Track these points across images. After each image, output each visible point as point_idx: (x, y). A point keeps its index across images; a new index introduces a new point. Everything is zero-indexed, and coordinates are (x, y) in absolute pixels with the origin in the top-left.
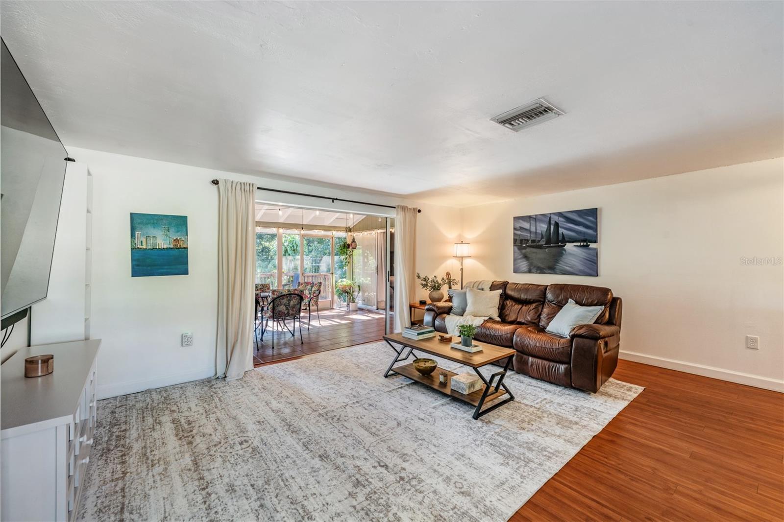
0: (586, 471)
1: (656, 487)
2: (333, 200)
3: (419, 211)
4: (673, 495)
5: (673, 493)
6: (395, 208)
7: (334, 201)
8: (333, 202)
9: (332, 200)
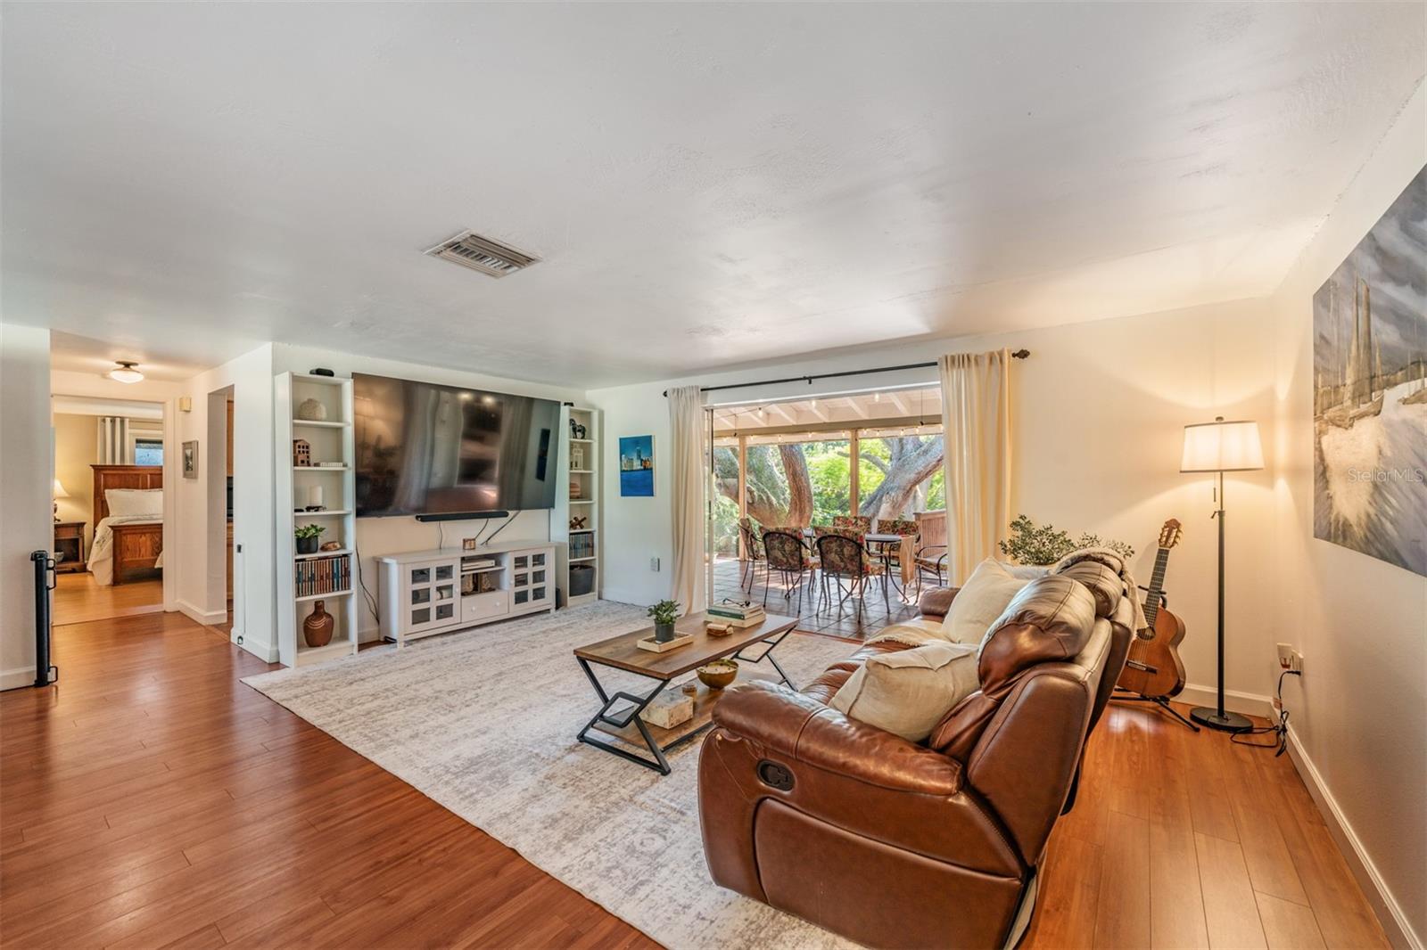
0: (418, 822)
1: (347, 885)
2: (810, 379)
3: (1023, 354)
4: (322, 897)
5: (326, 900)
6: (935, 364)
7: (813, 380)
8: (810, 383)
9: (807, 381)
